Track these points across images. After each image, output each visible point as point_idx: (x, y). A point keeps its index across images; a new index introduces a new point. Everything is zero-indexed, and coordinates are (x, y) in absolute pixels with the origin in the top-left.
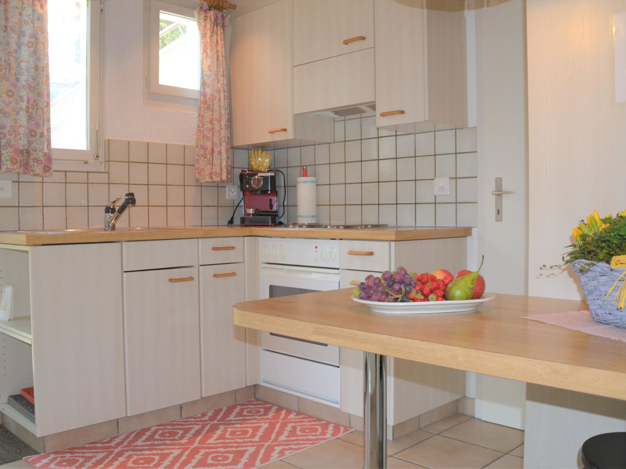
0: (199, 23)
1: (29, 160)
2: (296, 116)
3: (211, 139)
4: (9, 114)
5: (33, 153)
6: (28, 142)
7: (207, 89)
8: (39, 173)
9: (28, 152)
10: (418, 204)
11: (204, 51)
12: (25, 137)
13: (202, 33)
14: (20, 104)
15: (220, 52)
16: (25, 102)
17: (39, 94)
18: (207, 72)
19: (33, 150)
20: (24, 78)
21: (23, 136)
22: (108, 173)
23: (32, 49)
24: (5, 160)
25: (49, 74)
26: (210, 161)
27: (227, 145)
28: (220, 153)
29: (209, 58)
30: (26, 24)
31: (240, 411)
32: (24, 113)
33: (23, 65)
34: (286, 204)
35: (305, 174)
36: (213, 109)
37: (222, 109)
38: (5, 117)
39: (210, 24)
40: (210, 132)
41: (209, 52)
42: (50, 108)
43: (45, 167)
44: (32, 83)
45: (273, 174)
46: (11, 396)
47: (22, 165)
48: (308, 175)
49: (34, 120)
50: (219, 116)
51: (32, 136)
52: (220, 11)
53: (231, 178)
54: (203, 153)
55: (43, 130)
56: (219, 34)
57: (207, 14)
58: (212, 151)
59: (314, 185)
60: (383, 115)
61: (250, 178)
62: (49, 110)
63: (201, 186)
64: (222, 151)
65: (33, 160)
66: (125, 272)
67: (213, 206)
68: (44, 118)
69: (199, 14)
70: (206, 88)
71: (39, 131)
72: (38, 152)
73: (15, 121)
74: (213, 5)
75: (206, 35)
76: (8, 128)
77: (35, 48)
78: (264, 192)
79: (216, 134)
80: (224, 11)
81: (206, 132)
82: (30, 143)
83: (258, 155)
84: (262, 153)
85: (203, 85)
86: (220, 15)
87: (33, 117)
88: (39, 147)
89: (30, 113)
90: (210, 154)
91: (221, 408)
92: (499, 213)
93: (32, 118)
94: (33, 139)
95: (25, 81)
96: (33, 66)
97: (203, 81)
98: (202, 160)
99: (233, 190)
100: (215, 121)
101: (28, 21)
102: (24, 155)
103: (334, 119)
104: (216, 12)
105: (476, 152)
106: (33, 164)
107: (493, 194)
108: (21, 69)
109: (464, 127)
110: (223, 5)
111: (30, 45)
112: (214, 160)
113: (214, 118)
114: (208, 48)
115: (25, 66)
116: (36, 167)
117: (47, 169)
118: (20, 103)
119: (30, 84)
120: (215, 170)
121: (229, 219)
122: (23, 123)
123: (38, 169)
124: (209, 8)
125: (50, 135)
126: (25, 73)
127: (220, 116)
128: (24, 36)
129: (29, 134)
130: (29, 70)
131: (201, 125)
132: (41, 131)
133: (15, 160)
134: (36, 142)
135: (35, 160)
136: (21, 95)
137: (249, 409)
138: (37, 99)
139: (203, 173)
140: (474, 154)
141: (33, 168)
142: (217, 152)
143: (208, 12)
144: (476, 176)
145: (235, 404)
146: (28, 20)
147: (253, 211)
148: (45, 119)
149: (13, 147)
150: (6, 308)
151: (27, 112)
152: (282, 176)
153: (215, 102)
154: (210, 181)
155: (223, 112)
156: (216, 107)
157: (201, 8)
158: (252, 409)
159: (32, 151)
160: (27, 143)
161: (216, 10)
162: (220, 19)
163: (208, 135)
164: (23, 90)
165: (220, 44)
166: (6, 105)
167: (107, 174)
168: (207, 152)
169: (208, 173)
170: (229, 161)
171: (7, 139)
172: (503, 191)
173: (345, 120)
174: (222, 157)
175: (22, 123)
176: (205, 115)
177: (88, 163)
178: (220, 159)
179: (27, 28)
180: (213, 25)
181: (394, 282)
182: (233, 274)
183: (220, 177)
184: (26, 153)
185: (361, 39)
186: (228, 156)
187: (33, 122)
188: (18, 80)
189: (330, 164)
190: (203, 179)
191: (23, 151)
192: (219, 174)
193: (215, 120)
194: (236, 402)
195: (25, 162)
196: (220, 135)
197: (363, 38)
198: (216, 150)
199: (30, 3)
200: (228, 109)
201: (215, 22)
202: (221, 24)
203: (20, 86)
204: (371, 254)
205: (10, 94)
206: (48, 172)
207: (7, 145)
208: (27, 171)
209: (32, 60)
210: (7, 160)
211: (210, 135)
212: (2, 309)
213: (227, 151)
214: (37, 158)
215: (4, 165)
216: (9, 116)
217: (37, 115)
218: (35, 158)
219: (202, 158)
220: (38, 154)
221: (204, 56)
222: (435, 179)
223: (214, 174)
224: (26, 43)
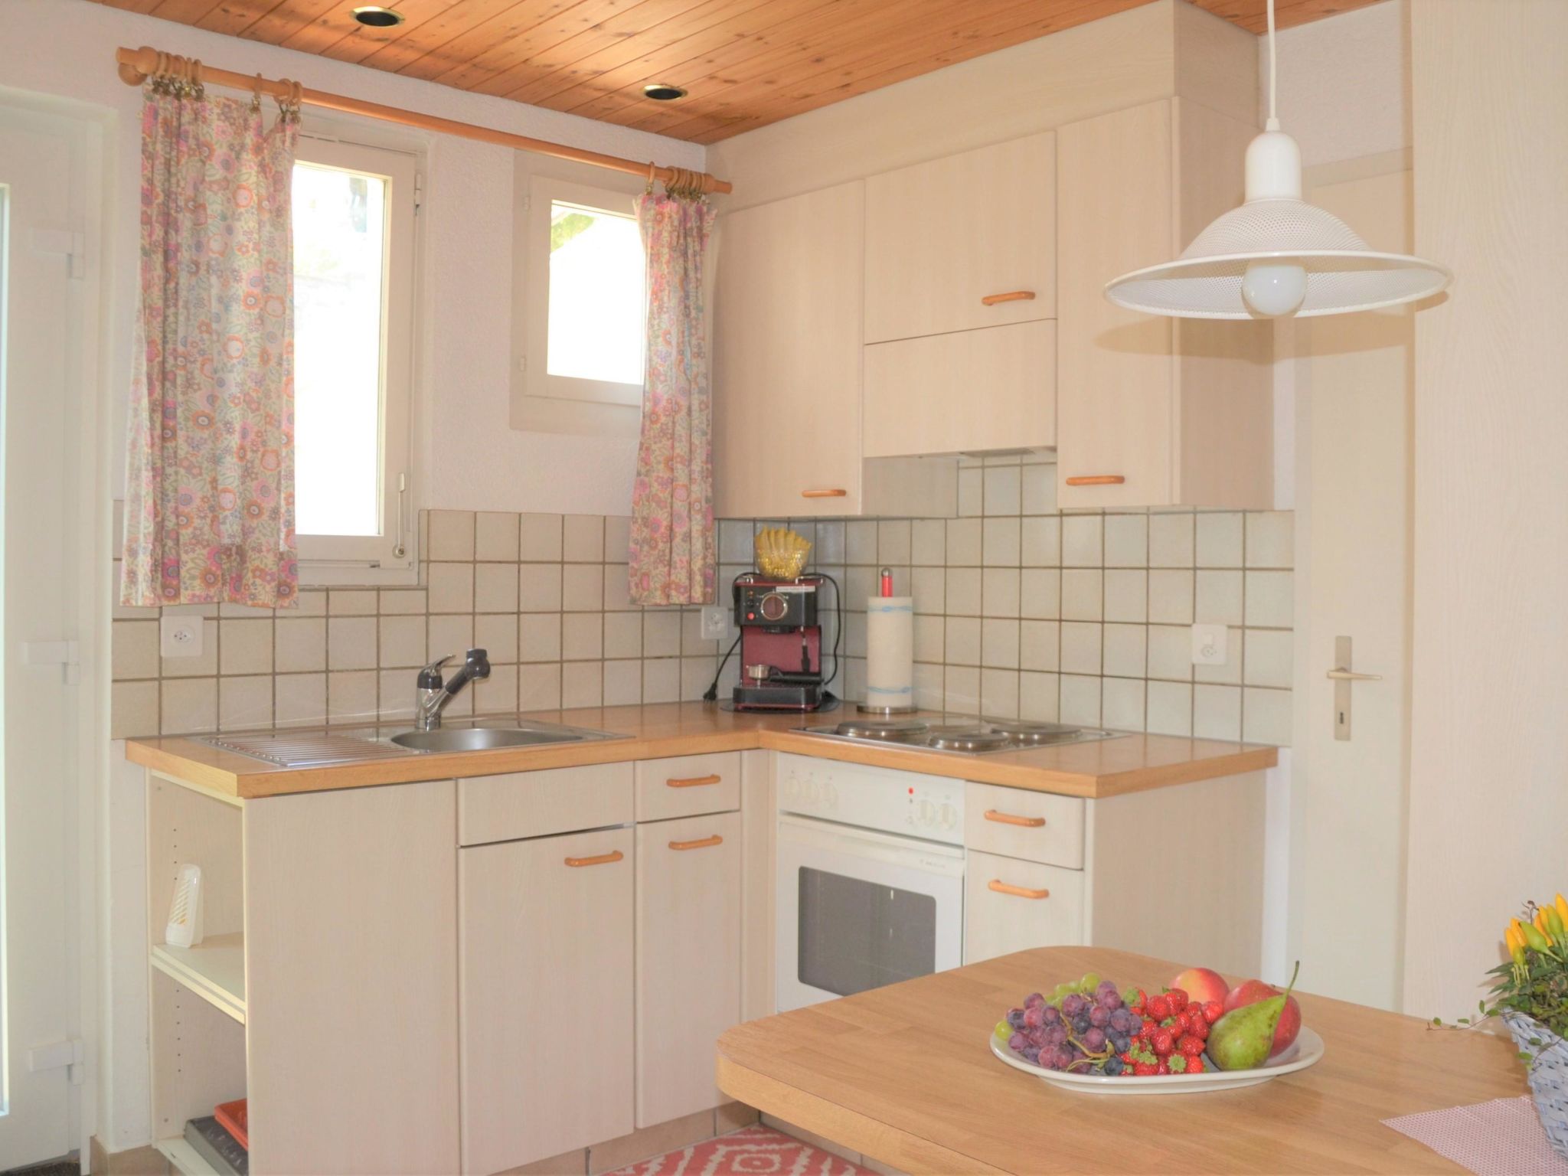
0: (644, 227)
1: (245, 571)
2: (867, 462)
3: (669, 505)
4: (200, 468)
5: (253, 557)
6: (243, 530)
7: (660, 386)
8: (266, 602)
9: (241, 552)
10: (1152, 679)
11: (656, 294)
12: (236, 517)
13: (651, 255)
14: (226, 439)
15: (691, 298)
16: (237, 433)
17: (271, 420)
18: (661, 347)
19: (253, 549)
20: (235, 379)
21: (232, 515)
22: (427, 589)
23: (257, 311)
24: (188, 576)
25: (293, 367)
26: (664, 555)
27: (705, 517)
28: (688, 537)
29: (665, 313)
30: (243, 253)
31: (724, 1160)
32: (235, 460)
33: (235, 348)
34: (840, 652)
35: (887, 592)
36: (673, 434)
37: (695, 434)
38: (190, 477)
39: (670, 232)
40: (666, 489)
41: (666, 299)
42: (294, 447)
43: (279, 586)
44: (255, 390)
45: (811, 589)
46: (192, 1122)
47: (228, 580)
48: (894, 592)
49: (256, 479)
50: (686, 449)
51: (253, 516)
52: (693, 200)
53: (711, 594)
54: (648, 536)
55: (278, 503)
56: (690, 257)
57: (663, 208)
58: (668, 532)
59: (909, 615)
60: (1073, 482)
61: (758, 596)
62: (293, 452)
63: (643, 611)
64: (693, 534)
65: (253, 571)
66: (462, 847)
67: (671, 657)
68: (280, 472)
69: (644, 209)
70: (659, 383)
71: (267, 506)
72: (265, 554)
73: (214, 485)
74: (677, 186)
75: (659, 258)
76: (197, 502)
77: (261, 309)
78: (788, 629)
79: (681, 493)
80: (703, 197)
81: (656, 487)
82: (246, 532)
83: (776, 540)
84: (786, 535)
85: (650, 376)
86: (692, 209)
87: (255, 471)
88: (268, 542)
89: (248, 461)
90: (665, 540)
91: (679, 1149)
92: (1342, 721)
93: (252, 473)
94: (254, 523)
95: (237, 385)
96: (256, 351)
97: (650, 366)
98: (645, 553)
99: (717, 617)
100: (677, 462)
101: (247, 246)
102: (233, 558)
103: (958, 462)
104: (685, 202)
105: (1291, 570)
106: (254, 582)
107: (1329, 677)
108: (230, 357)
109: (1262, 506)
110: (700, 186)
111: (251, 301)
112: (674, 555)
113: (675, 455)
114: (664, 289)
115: (238, 350)
116: (260, 588)
117: (284, 590)
118: (225, 436)
119: (248, 394)
120: (676, 577)
121: (707, 689)
122: (233, 483)
123: (265, 593)
124: (667, 194)
125: (294, 511)
126: (239, 367)
127: (691, 451)
128: (238, 280)
129: (246, 511)
130: (247, 360)
131: (643, 471)
132: (272, 504)
133: (211, 576)
134: (260, 531)
135: (258, 573)
136: (228, 418)
137: (746, 1155)
138: (264, 428)
139: (648, 584)
140: (1286, 573)
141: (254, 591)
142: (681, 537)
143: (665, 202)
144: (1289, 625)
145: (714, 1138)
146: (246, 243)
147: (763, 672)
148: (283, 473)
149: (208, 545)
150: (185, 918)
151: (242, 458)
152: (834, 591)
153: (678, 417)
154: (664, 602)
155: (696, 441)
156: (680, 430)
157: (649, 193)
158: (752, 1155)
159: (250, 551)
160: (239, 531)
161: (685, 197)
162: (693, 219)
163: (661, 495)
164: (232, 405)
165: (694, 280)
166: (193, 447)
167: (424, 593)
168: (657, 536)
169: (658, 585)
170: (709, 555)
171: (195, 528)
172: (1353, 671)
173: (983, 467)
174: (693, 549)
175: (229, 484)
176: (654, 447)
177: (379, 566)
178: (687, 552)
179: (245, 261)
180: (676, 233)
181: (1090, 1025)
182: (716, 840)
183: (687, 595)
184: (237, 553)
185: (1026, 298)
186: (706, 543)
187: (255, 482)
188: (221, 383)
189: (945, 567)
190: (646, 597)
191: (230, 550)
192: (685, 587)
193: (679, 460)
194: (715, 1135)
195: (234, 575)
196: (689, 496)
197: (1031, 295)
198: (680, 531)
199: (252, 204)
200: (710, 432)
201: (682, 228)
202: (695, 230)
203: (226, 396)
204: (1040, 822)
205: (203, 421)
206: (288, 598)
207: (194, 541)
208: (238, 597)
209: (255, 338)
210: (193, 578)
211: (664, 495)
212: (175, 921)
213: (705, 530)
214: (262, 566)
215: (186, 589)
216: (201, 474)
217: (264, 468)
218: (257, 569)
219: (646, 548)
220: (266, 557)
221: (655, 309)
222: (1195, 626)
223: (673, 586)
224: (242, 298)
